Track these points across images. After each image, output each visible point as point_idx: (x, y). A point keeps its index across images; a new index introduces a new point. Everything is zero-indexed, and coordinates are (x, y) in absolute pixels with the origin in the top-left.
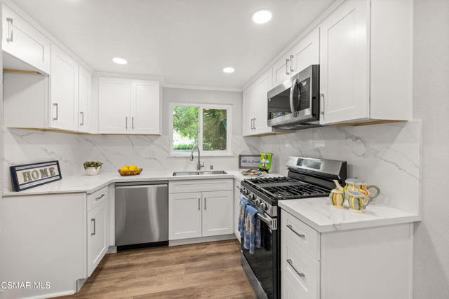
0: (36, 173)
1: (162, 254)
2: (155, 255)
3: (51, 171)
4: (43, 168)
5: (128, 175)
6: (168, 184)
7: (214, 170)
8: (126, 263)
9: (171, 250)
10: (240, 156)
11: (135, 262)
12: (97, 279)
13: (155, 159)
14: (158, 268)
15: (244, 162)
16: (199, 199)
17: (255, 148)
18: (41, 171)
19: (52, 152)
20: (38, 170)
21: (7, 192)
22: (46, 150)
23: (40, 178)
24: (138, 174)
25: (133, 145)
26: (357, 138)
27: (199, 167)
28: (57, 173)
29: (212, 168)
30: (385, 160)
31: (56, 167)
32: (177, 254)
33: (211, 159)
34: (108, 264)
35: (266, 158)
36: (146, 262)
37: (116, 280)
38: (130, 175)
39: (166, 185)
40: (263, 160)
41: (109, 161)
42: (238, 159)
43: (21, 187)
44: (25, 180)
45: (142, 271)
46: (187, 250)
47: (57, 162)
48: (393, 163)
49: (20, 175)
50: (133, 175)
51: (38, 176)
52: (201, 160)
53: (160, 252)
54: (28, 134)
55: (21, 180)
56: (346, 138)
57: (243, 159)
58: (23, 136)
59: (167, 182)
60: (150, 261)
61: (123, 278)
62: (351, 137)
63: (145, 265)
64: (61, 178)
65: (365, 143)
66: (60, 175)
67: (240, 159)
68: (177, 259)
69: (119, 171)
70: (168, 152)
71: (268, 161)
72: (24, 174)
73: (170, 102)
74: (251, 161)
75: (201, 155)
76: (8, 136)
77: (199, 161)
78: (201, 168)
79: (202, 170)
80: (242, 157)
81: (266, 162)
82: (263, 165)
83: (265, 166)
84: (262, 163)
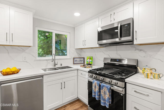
5: (10, 74)
6: (42, 77)
13: (27, 62)
15: (76, 61)
16: (61, 83)
17: (80, 54)
24: (18, 73)
25: (8, 53)
26: (141, 50)
29: (61, 65)
30: (155, 58)
35: (90, 59)
38: (12, 74)
39: (42, 78)
42: (72, 60)
48: (159, 59)
50: (14, 74)
56: (135, 50)
59: (42, 76)
62: (138, 50)
65: (145, 52)
67: (74, 60)
69: (1, 72)
71: (91, 60)
73: (36, 27)
74: (79, 60)
77: (55, 62)
78: (56, 65)
79: (57, 66)
80: (75, 59)
81: (90, 60)
82: (88, 62)
83: (89, 63)
84: (88, 61)
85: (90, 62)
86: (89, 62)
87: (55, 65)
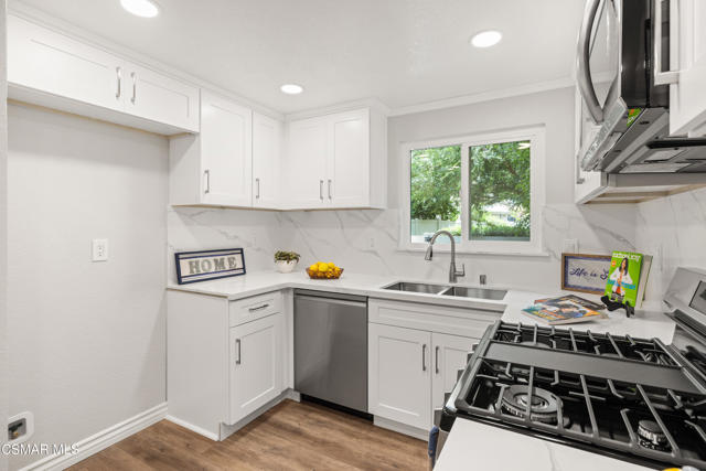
0: (207, 264)
1: (352, 435)
2: (342, 430)
3: (231, 263)
4: (219, 258)
6: (367, 302)
7: (486, 287)
8: (295, 425)
9: (371, 435)
10: (566, 258)
11: (307, 430)
12: (251, 433)
13: (375, 253)
14: (328, 458)
15: (580, 272)
16: (424, 347)
18: (216, 261)
19: (236, 237)
20: (211, 259)
21: (172, 284)
22: (224, 233)
23: (213, 270)
25: (342, 228)
27: (454, 276)
28: (240, 265)
29: (483, 280)
31: (238, 257)
32: (376, 446)
33: (484, 261)
34: (278, 417)
35: (625, 268)
36: (321, 437)
37: (266, 448)
39: (364, 305)
40: (616, 275)
41: (313, 253)
42: (558, 266)
43: (183, 280)
44: (192, 271)
45: (305, 450)
46: (398, 447)
47: (242, 250)
49: (184, 264)
51: (210, 267)
52: (457, 260)
53: (353, 429)
54: (199, 213)
55: (185, 271)
57: (573, 265)
58: (193, 215)
59: (365, 299)
60: (327, 438)
61: (275, 448)
63: (315, 442)
64: (244, 273)
66: (244, 268)
67: (565, 265)
68: (368, 456)
69: (308, 270)
70: (398, 241)
71: (628, 279)
72: (191, 263)
73: (401, 142)
75: (456, 250)
76: (174, 217)
77: (453, 263)
78: (459, 279)
79: (460, 283)
80: (570, 261)
81: (623, 280)
82: (614, 288)
83: (618, 293)
84: (613, 283)
85: (623, 292)
86: (619, 288)
87: (455, 276)
